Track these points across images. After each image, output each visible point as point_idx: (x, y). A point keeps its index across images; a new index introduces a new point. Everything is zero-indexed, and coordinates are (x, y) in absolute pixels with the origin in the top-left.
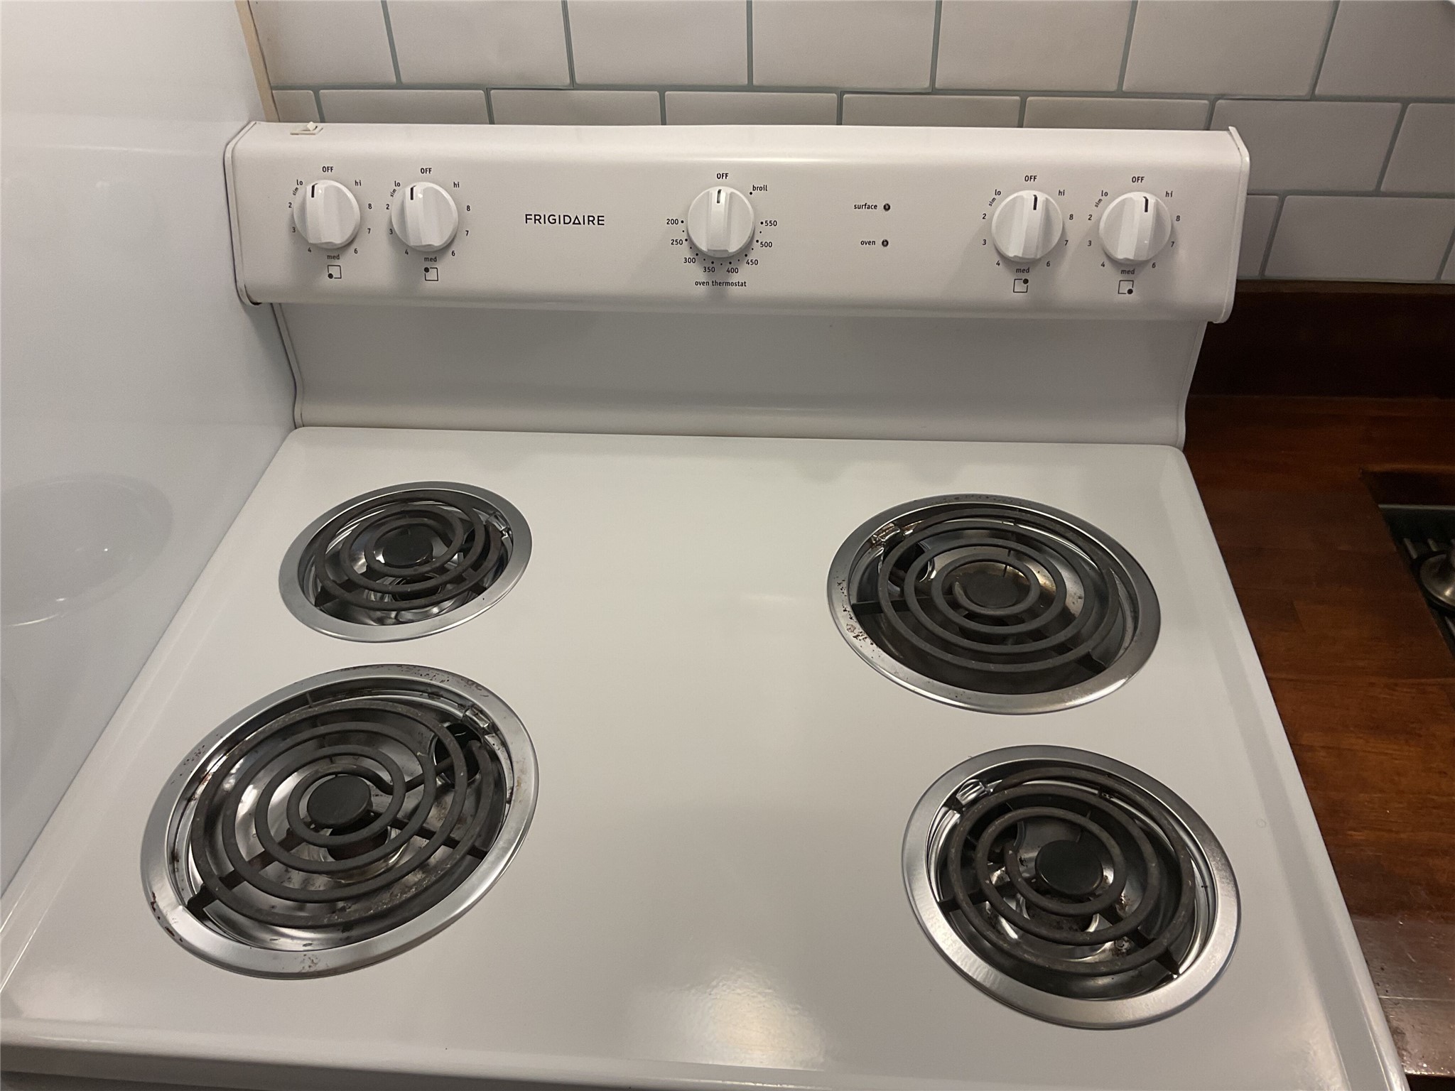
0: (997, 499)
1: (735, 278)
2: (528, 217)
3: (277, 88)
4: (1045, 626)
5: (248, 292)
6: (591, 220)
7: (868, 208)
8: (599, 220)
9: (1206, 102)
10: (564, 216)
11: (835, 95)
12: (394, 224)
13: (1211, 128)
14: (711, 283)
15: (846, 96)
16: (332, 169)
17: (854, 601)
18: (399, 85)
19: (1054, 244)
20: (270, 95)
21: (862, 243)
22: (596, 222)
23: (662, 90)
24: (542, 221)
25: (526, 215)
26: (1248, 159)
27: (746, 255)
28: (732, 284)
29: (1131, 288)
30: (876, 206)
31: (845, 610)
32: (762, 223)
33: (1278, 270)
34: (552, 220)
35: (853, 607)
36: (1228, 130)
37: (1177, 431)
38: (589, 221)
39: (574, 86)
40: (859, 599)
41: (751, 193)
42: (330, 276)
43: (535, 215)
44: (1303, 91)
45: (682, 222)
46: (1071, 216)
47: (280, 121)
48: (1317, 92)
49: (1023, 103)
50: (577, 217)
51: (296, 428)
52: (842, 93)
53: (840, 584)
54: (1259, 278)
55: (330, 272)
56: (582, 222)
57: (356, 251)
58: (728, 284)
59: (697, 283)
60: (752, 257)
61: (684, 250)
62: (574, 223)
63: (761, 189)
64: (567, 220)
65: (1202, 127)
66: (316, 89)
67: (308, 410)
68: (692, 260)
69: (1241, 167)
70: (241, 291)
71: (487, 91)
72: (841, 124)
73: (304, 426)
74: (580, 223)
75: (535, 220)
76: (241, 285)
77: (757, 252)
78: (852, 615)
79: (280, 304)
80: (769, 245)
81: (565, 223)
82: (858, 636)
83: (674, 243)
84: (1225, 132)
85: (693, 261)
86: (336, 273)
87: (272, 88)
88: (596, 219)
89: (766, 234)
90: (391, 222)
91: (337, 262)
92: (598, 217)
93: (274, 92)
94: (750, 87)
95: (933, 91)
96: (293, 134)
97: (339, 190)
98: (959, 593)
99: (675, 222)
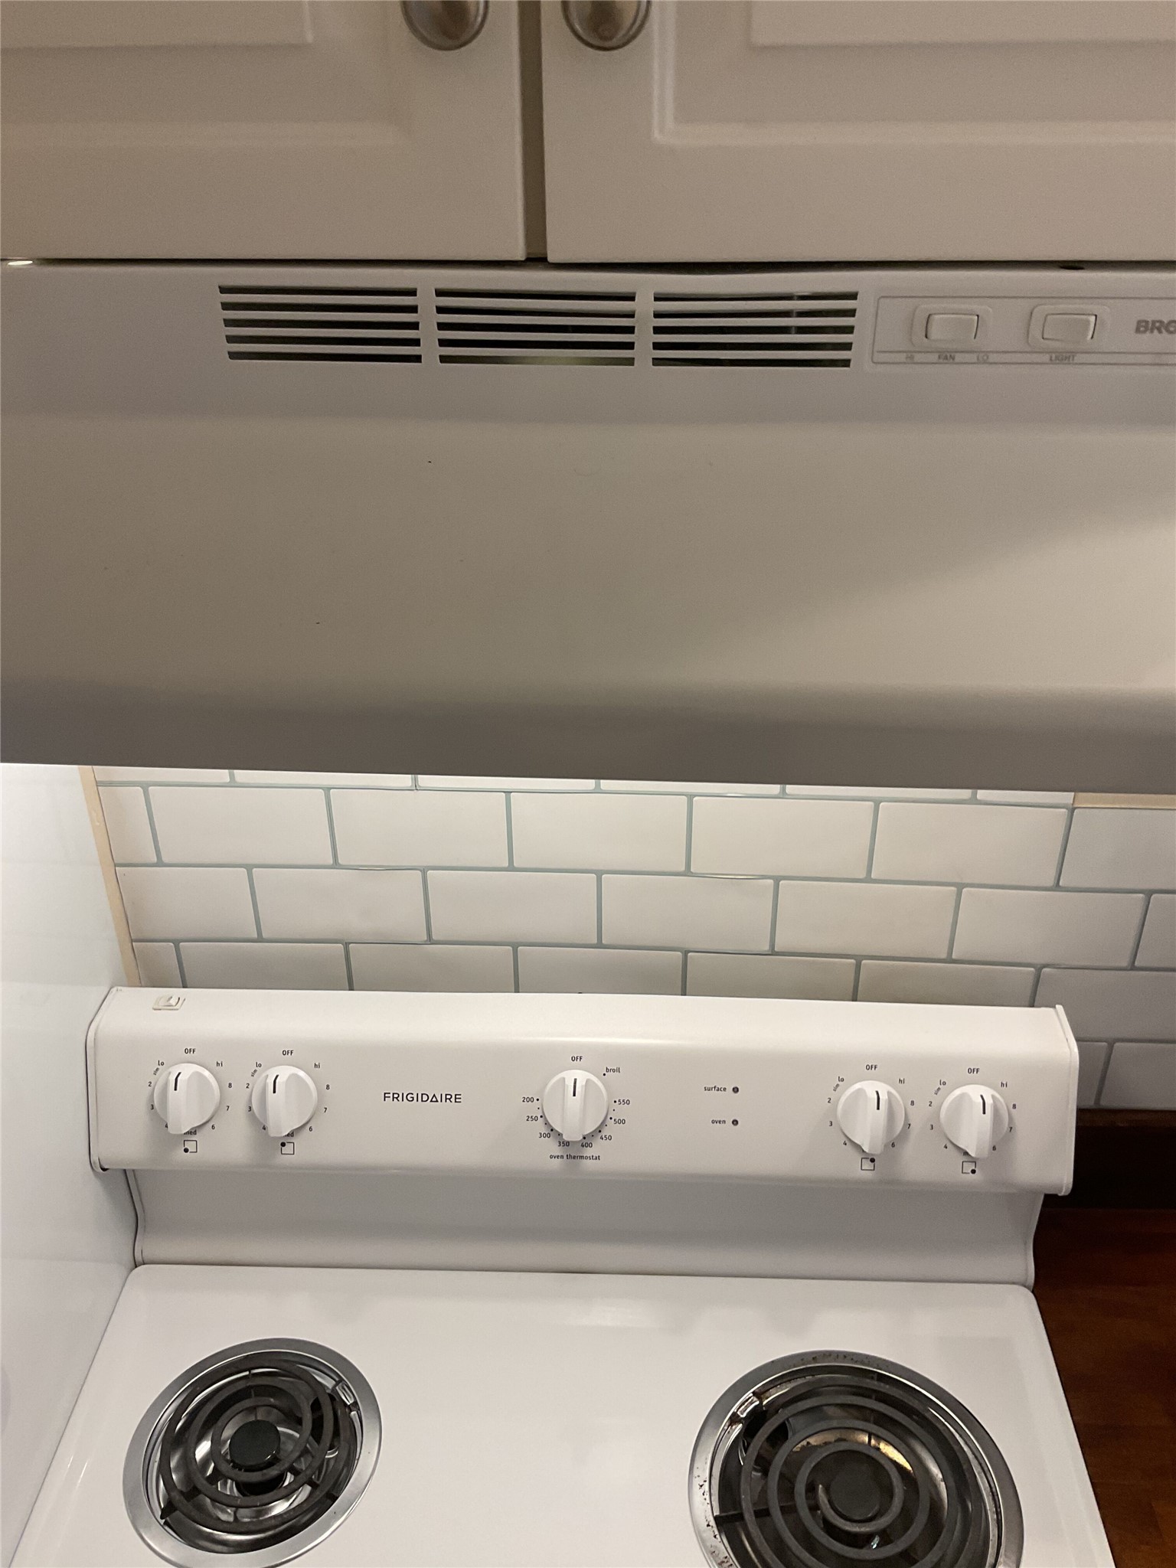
0: (855, 1359)
1: (588, 1152)
2: (386, 1095)
3: (136, 941)
4: (912, 1547)
5: (102, 1163)
6: (448, 1097)
7: (718, 1090)
8: (456, 1098)
9: (1032, 969)
10: (422, 1094)
11: (679, 953)
12: (253, 1101)
13: (1036, 1004)
14: (565, 1157)
15: (689, 954)
16: (194, 1051)
17: (717, 1513)
18: (260, 939)
19: (898, 1132)
20: (131, 947)
21: (713, 1122)
22: (453, 1099)
23: (515, 946)
24: (400, 1098)
25: (385, 1094)
26: (1076, 1050)
27: (600, 1131)
28: (586, 1158)
29: (974, 1168)
30: (725, 1089)
31: (708, 1525)
32: (615, 1102)
33: (1112, 1100)
34: (410, 1098)
35: (716, 1518)
36: (1055, 1007)
37: (1027, 1270)
38: (446, 1099)
39: (430, 941)
40: (722, 1509)
41: (604, 1075)
42: (186, 1150)
43: (393, 1094)
44: (1125, 963)
45: (538, 1100)
46: (913, 1103)
47: (141, 986)
48: (1136, 964)
49: (858, 966)
50: (434, 1095)
51: (136, 1267)
52: (686, 953)
53: (701, 1486)
54: (1094, 1107)
55: (186, 1147)
56: (439, 1100)
57: (213, 1127)
58: (581, 1157)
59: (551, 1157)
60: (605, 1132)
61: (540, 1127)
62: (431, 1101)
63: (614, 1071)
64: (424, 1098)
65: (1027, 1004)
66: (176, 943)
67: (149, 1247)
68: (546, 1135)
69: (1071, 1061)
70: (94, 1163)
71: (346, 945)
72: (685, 995)
73: (144, 1264)
74: (437, 1101)
75: (393, 1098)
76: (95, 1158)
77: (611, 1129)
78: (717, 1533)
79: (133, 1170)
80: (623, 1122)
81: (422, 1101)
82: (723, 1562)
83: (530, 1119)
84: (1051, 1009)
85: (548, 1136)
86: (190, 1146)
87: (132, 941)
88: (453, 1097)
89: (621, 1112)
90: (250, 1100)
91: (194, 1138)
92: (456, 1095)
93: (134, 943)
94: (600, 945)
95: (773, 953)
96: (155, 1009)
97: (200, 1075)
98: (823, 1502)
99: (531, 1100)
